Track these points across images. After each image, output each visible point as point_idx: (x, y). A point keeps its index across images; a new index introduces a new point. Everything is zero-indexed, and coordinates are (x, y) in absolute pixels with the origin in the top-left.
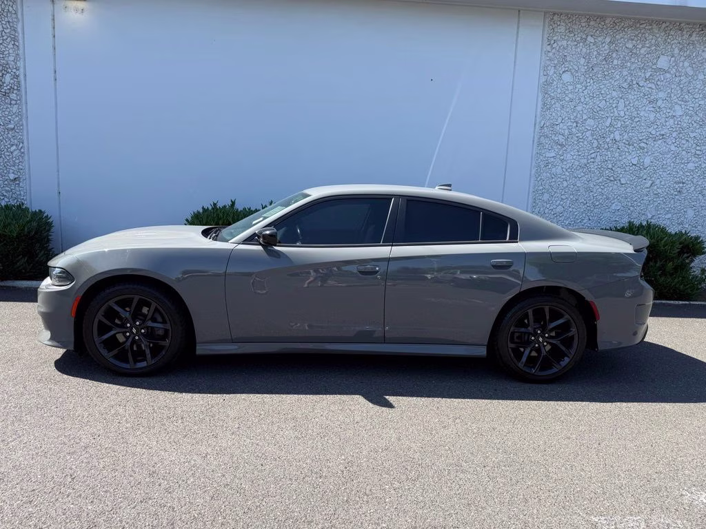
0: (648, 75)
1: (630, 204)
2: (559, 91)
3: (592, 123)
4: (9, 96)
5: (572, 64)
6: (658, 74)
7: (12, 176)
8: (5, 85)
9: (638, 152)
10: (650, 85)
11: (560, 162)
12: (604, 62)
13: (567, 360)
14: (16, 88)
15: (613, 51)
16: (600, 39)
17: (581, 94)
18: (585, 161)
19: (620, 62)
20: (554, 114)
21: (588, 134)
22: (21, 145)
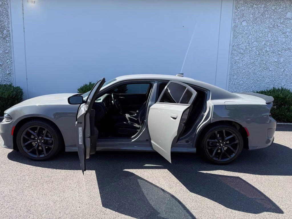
0: (282, 21)
1: (274, 80)
2: (241, 30)
3: (256, 44)
4: (6, 39)
5: (246, 17)
6: (287, 20)
7: (8, 72)
8: (4, 34)
9: (278, 56)
10: (283, 26)
11: (241, 61)
12: (261, 16)
13: (234, 154)
14: (8, 35)
15: (265, 11)
16: (259, 6)
17: (251, 31)
18: (253, 60)
19: (269, 16)
20: (238, 40)
21: (254, 48)
22: (11, 59)
